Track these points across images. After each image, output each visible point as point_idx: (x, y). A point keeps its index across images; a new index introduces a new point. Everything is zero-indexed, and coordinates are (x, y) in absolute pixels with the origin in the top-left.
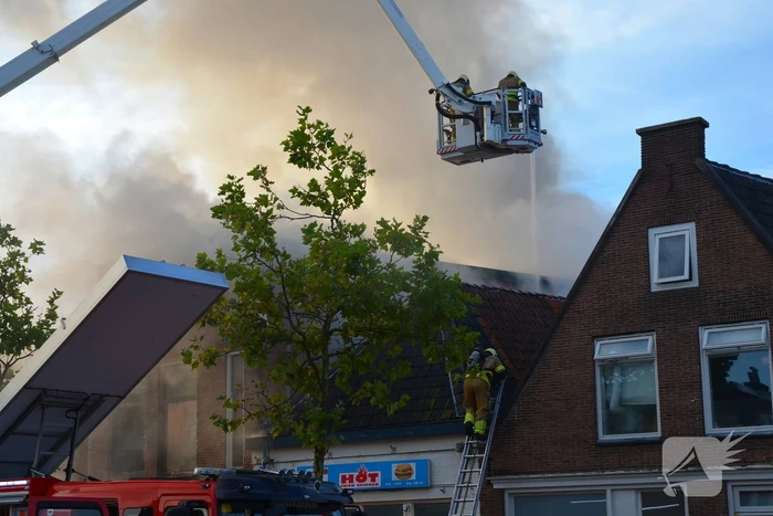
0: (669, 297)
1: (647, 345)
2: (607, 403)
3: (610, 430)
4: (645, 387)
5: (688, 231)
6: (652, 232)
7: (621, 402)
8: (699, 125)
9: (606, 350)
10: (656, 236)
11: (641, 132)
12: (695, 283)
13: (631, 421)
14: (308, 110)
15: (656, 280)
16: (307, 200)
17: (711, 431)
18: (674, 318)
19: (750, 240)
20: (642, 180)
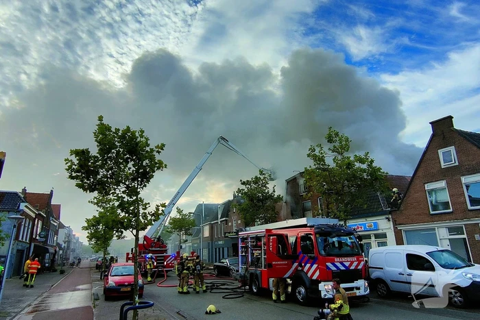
0: (448, 169)
1: (442, 184)
2: (431, 202)
3: (433, 210)
4: (445, 197)
5: (452, 149)
7: (436, 202)
8: (450, 118)
9: (428, 187)
10: (440, 152)
11: (431, 123)
12: (457, 164)
13: (440, 207)
14: (331, 128)
15: (443, 165)
16: (333, 151)
17: (470, 207)
18: (451, 175)
19: (475, 148)
20: (433, 136)
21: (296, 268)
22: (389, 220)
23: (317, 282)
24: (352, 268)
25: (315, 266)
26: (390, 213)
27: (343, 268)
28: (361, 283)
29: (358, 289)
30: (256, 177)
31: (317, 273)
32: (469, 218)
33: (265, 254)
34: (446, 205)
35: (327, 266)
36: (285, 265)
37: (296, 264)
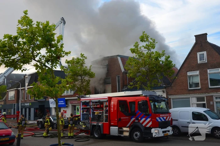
0: (201, 64)
1: (197, 73)
2: (190, 83)
3: (190, 88)
4: (197, 80)
5: (205, 53)
6: (198, 53)
7: (192, 83)
8: (206, 34)
9: (189, 74)
10: (198, 54)
11: (195, 36)
12: (206, 62)
13: (194, 86)
14: (144, 32)
15: (199, 62)
17: (210, 87)
18: (203, 68)
19: (217, 54)
20: (196, 44)
21: (134, 121)
22: (164, 92)
23: (150, 128)
24: (167, 120)
25: (149, 119)
26: (165, 88)
27: (163, 120)
28: (170, 128)
29: (169, 131)
30: (78, 59)
31: (151, 123)
32: (209, 93)
33: (106, 113)
34: (197, 85)
35: (157, 119)
36: (127, 119)
37: (133, 119)
